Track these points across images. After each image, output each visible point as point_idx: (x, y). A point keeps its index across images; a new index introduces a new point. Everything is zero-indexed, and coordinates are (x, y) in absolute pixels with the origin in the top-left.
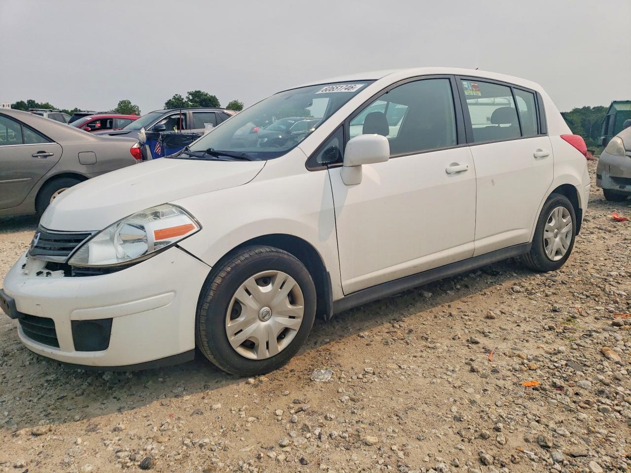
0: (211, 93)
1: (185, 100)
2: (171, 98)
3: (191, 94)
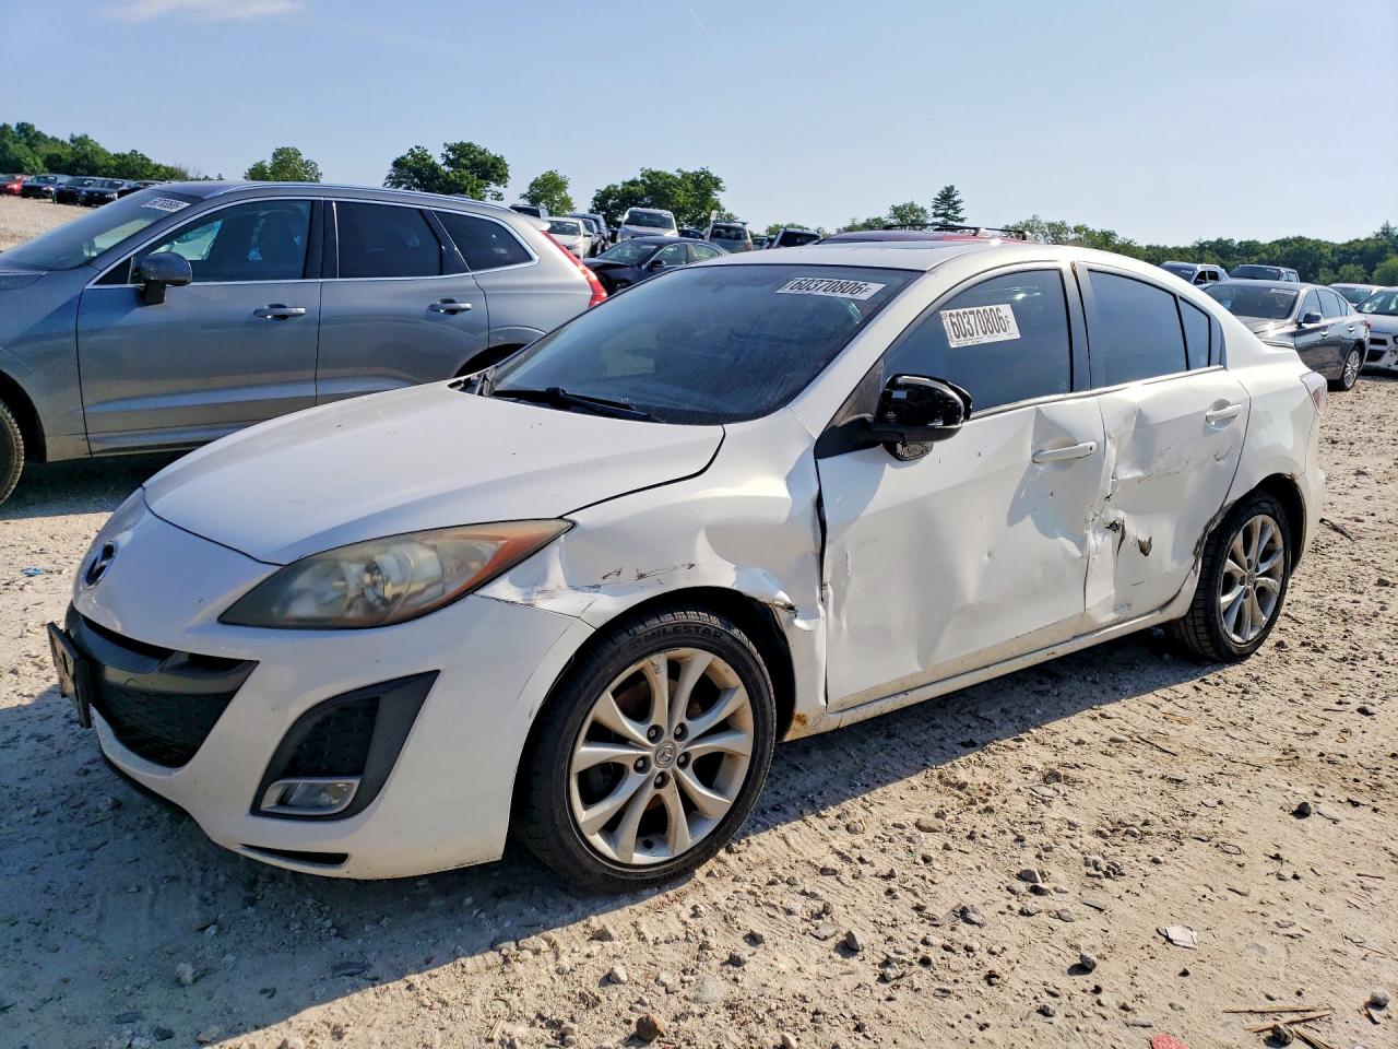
0: (494, 151)
1: (439, 161)
2: (405, 152)
3: (450, 149)
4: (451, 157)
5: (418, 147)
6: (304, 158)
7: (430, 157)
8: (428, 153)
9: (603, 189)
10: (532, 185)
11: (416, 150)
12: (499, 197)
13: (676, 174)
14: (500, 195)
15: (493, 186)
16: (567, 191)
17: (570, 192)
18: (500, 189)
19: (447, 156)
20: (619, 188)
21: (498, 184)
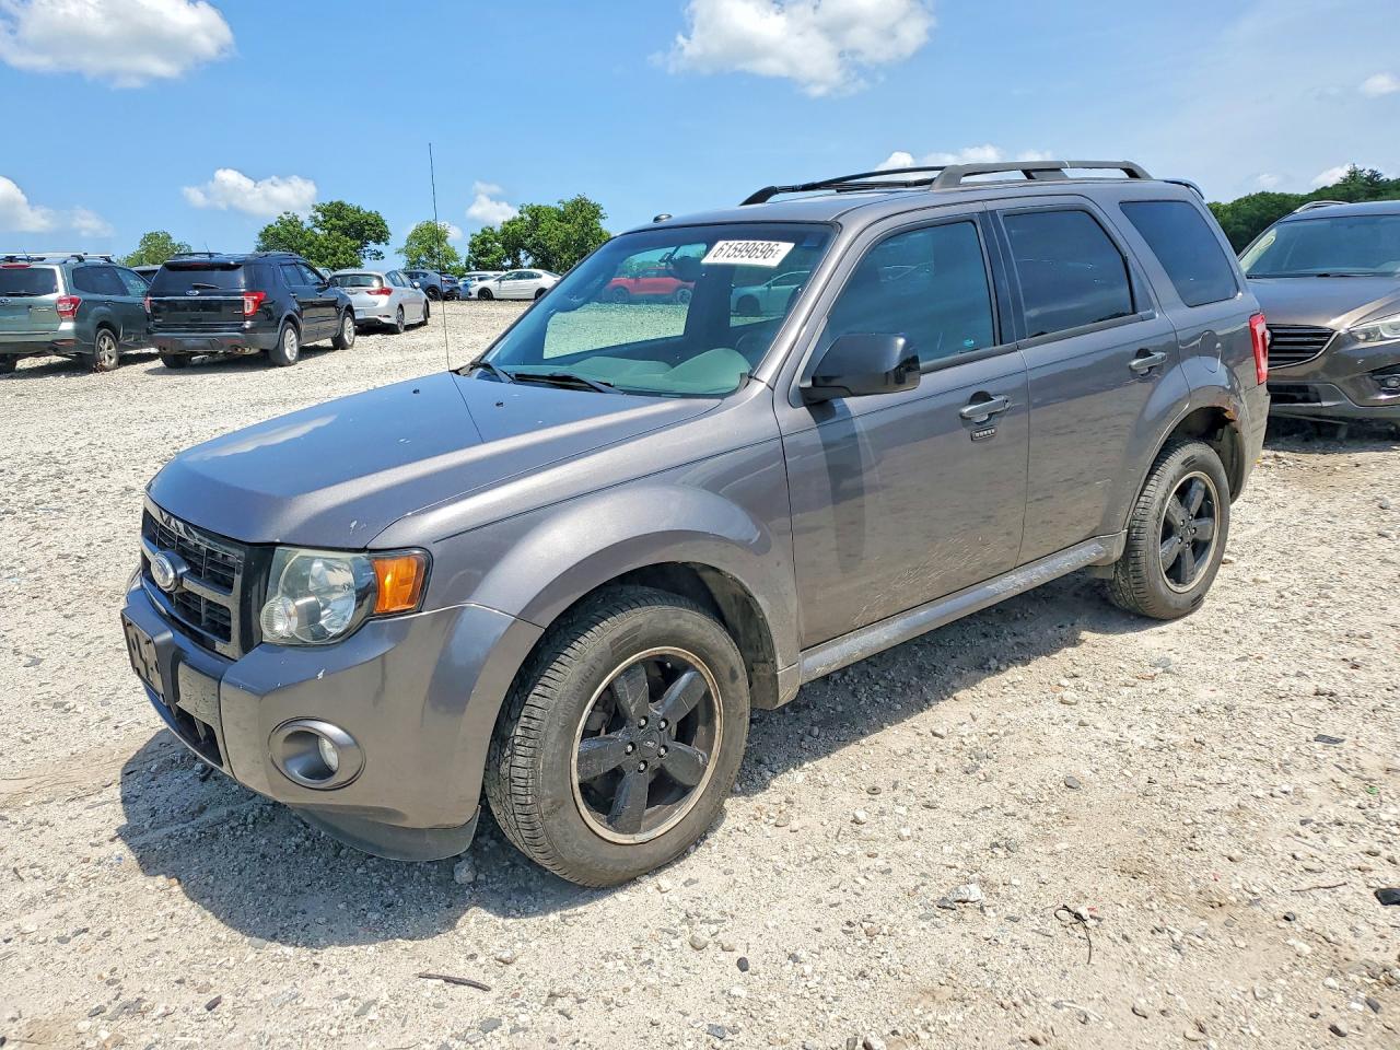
0: (367, 208)
1: (308, 224)
2: (272, 220)
3: (319, 211)
4: (321, 218)
5: (287, 214)
6: (175, 241)
7: (299, 221)
8: (298, 218)
9: (479, 233)
10: (409, 238)
11: (285, 217)
12: (378, 255)
13: (558, 206)
15: (372, 246)
16: (448, 242)
17: (451, 241)
18: (381, 247)
19: (315, 219)
20: (497, 229)
21: (378, 242)
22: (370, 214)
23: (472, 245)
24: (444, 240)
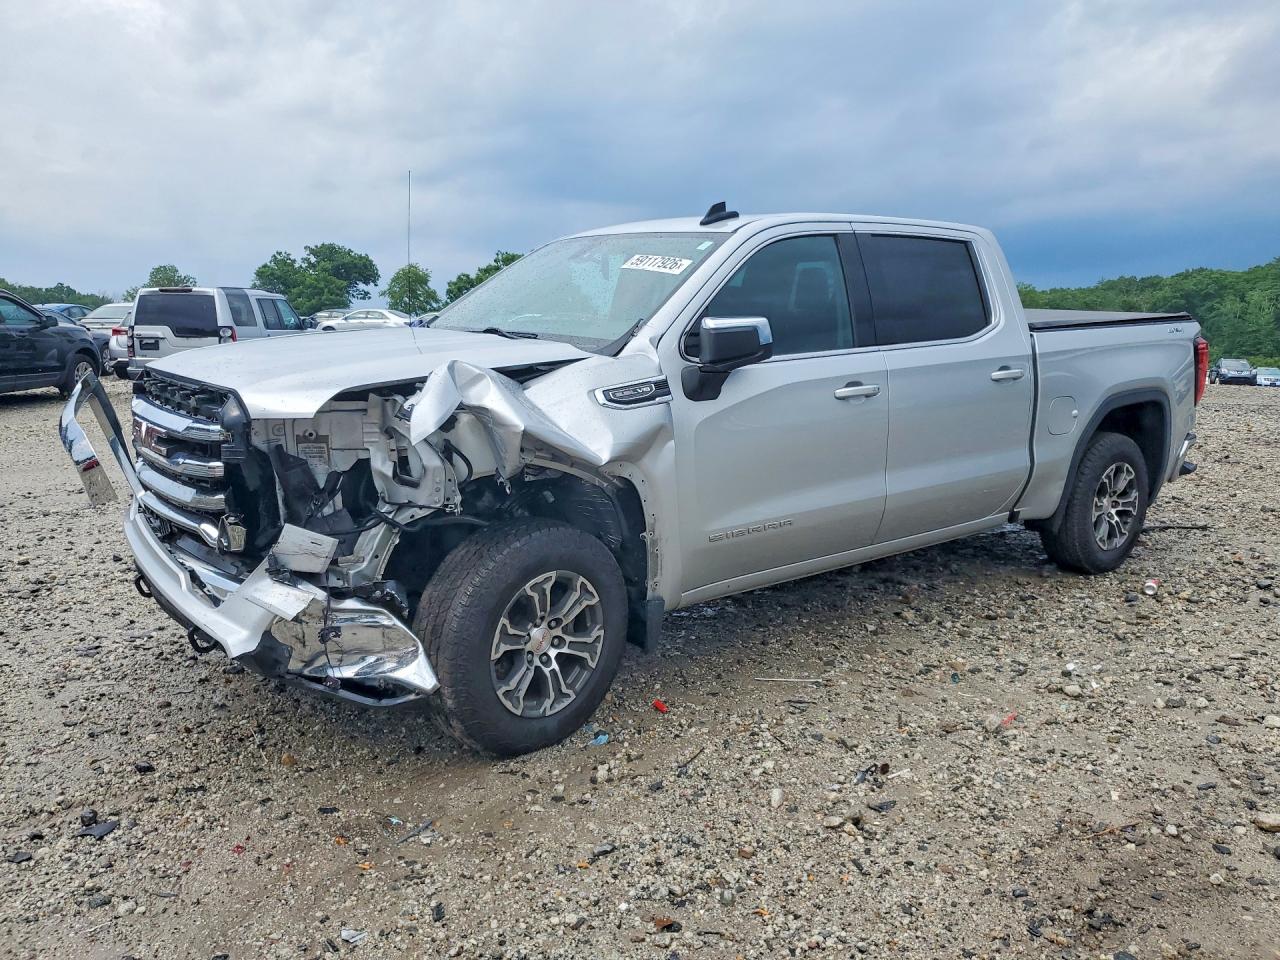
1: (300, 264)
2: (267, 260)
3: (313, 252)
4: (313, 259)
5: (280, 254)
6: (182, 273)
7: (294, 261)
8: (292, 257)
9: (454, 280)
10: (393, 280)
11: (279, 257)
12: (366, 295)
14: (367, 293)
15: (361, 286)
16: (429, 284)
17: (432, 285)
18: (370, 288)
19: (307, 260)
21: (366, 283)
22: (360, 257)
23: (449, 292)
24: (426, 284)
